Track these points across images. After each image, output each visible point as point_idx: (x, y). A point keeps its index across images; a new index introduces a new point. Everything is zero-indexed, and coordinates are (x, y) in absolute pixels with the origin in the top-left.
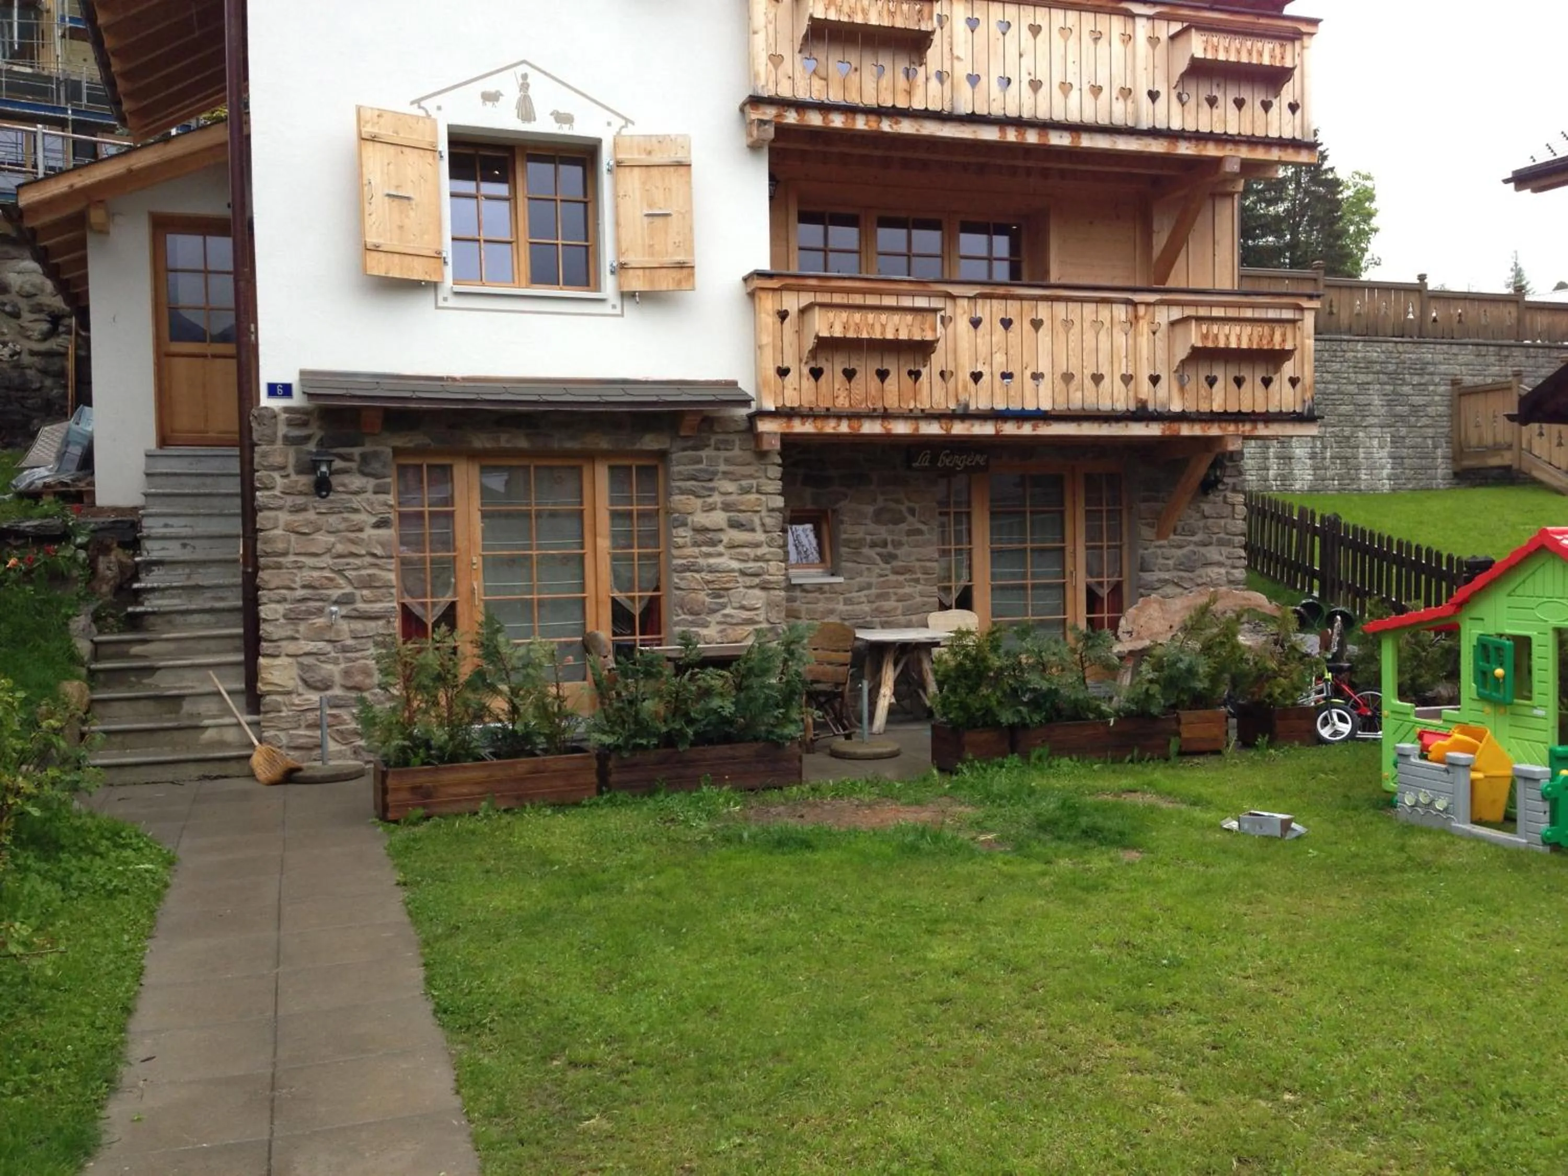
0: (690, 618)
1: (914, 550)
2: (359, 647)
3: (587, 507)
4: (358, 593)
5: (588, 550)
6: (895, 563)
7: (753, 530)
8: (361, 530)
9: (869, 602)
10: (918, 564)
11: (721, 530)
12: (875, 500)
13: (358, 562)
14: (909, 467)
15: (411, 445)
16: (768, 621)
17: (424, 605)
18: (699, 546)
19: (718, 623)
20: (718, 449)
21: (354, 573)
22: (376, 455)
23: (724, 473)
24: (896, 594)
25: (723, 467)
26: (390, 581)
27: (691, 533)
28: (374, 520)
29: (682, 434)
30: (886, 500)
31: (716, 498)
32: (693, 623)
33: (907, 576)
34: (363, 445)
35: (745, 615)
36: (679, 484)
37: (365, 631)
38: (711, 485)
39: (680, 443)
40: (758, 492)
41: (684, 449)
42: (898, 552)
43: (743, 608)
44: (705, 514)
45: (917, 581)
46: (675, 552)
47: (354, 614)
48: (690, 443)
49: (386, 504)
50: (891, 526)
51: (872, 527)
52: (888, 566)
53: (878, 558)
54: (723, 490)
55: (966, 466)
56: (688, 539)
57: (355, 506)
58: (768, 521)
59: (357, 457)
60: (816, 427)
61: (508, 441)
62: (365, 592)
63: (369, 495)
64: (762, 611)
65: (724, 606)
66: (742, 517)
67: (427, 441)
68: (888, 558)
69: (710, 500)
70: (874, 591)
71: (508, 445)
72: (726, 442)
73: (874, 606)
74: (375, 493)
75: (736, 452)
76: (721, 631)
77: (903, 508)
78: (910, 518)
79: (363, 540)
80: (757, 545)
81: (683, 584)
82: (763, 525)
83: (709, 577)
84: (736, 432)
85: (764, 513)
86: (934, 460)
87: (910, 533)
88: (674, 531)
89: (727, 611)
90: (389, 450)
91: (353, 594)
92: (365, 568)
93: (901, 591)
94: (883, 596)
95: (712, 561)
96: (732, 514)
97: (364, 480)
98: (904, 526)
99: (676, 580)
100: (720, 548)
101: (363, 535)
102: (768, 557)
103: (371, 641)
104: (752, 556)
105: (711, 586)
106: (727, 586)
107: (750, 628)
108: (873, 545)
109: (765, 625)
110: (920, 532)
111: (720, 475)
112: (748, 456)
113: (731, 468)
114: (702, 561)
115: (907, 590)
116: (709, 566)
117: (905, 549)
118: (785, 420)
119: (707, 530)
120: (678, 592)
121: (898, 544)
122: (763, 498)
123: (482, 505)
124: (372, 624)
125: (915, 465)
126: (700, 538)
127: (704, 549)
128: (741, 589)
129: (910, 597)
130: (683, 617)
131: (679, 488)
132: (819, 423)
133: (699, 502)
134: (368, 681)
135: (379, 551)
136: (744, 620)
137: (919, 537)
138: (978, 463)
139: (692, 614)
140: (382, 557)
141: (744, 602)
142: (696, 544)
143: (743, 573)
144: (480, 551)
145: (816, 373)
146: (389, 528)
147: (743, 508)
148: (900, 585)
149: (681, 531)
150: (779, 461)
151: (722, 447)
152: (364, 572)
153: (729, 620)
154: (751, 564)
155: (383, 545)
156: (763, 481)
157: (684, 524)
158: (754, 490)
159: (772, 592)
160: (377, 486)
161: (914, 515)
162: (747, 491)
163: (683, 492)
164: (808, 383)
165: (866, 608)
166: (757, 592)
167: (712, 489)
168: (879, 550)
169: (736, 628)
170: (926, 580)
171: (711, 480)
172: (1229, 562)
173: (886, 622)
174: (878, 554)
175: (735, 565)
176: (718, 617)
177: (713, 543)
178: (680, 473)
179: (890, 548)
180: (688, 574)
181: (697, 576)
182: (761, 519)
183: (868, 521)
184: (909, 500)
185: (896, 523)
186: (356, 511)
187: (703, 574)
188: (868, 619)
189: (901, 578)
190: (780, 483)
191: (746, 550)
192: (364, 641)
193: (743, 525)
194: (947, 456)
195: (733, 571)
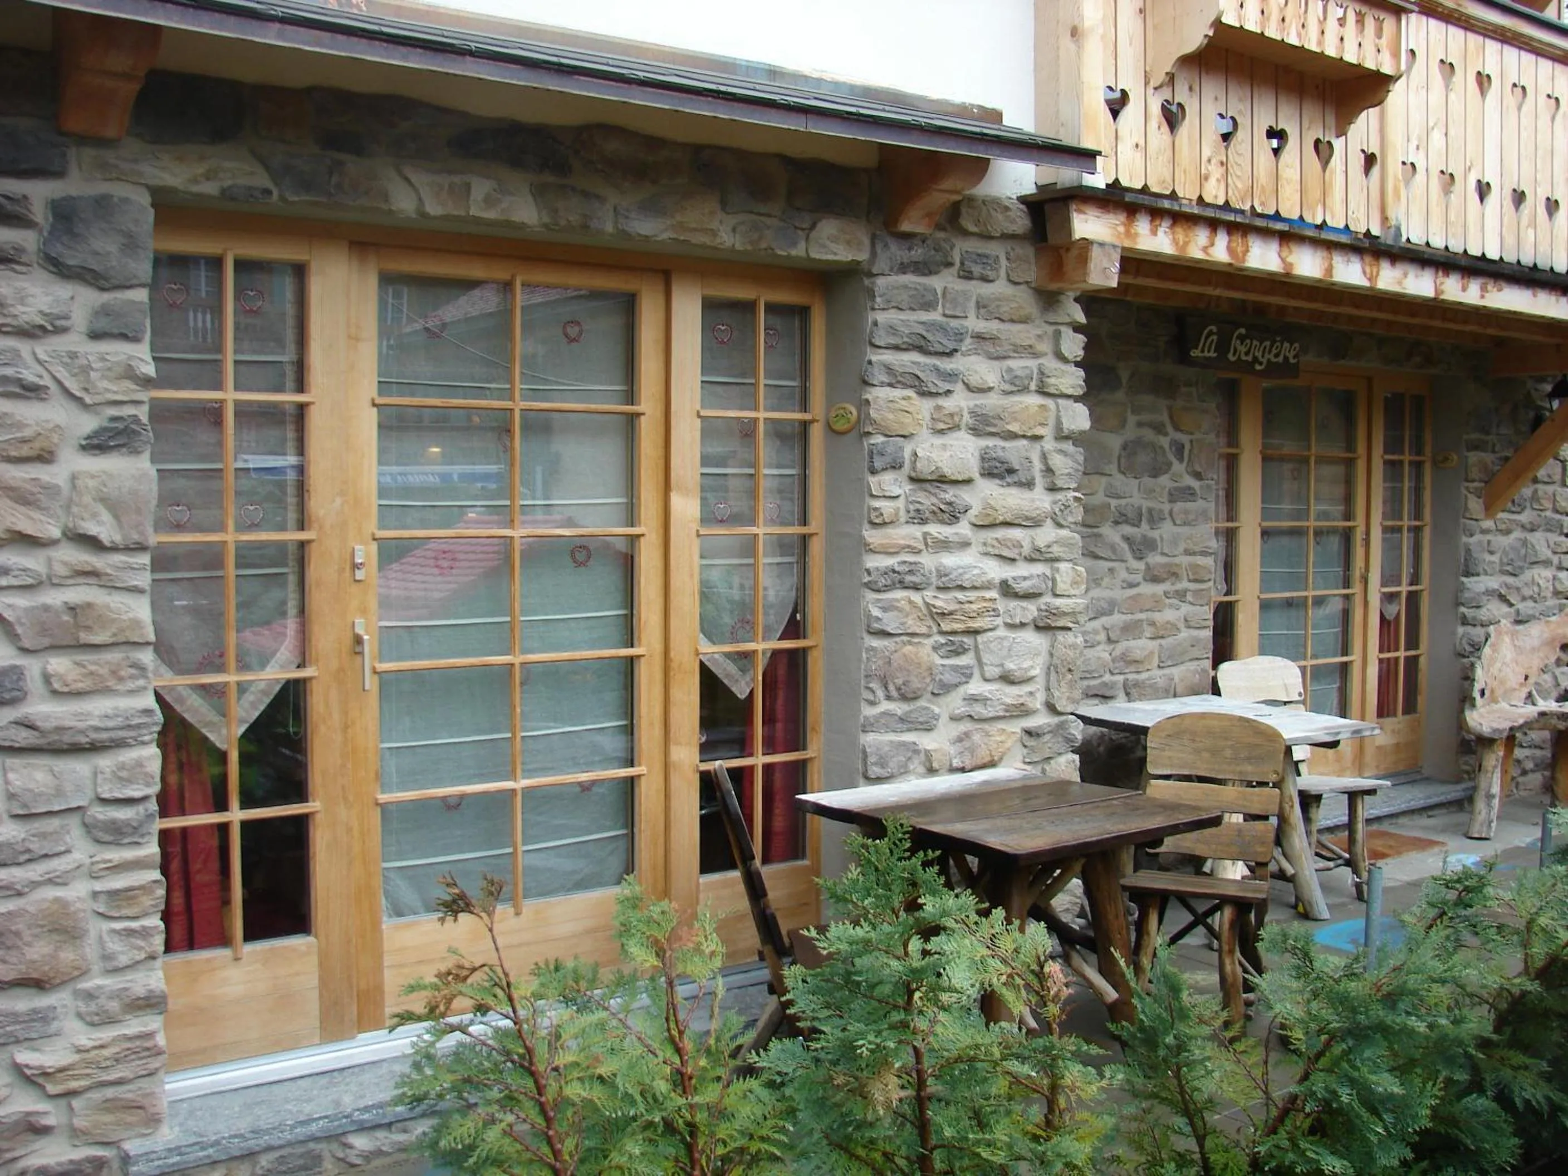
0: (898, 708)
1: (1185, 530)
2: (37, 846)
3: (648, 404)
4: (33, 667)
5: (648, 527)
6: (1155, 559)
7: (1029, 485)
8: (45, 457)
9: (1109, 640)
10: (1185, 560)
11: (968, 481)
12: (1123, 424)
13: (33, 562)
14: (1184, 358)
15: (210, 188)
16: (1052, 708)
17: (214, 693)
18: (923, 521)
19: (954, 719)
20: (967, 276)
21: (22, 601)
22: (103, 205)
23: (979, 337)
24: (1152, 624)
25: (974, 323)
26: (136, 624)
27: (908, 487)
28: (88, 424)
29: (906, 227)
30: (1140, 424)
31: (959, 401)
32: (907, 723)
33: (1166, 586)
34: (59, 174)
35: (1011, 694)
36: (888, 357)
37: (59, 792)
38: (947, 365)
39: (897, 251)
40: (1042, 392)
41: (903, 268)
42: (1155, 534)
43: (1007, 679)
44: (938, 441)
45: (1181, 595)
46: (873, 537)
47: (23, 737)
48: (918, 253)
49: (130, 374)
50: (1147, 481)
51: (1119, 480)
52: (1141, 565)
53: (1125, 546)
54: (974, 381)
55: (1269, 360)
56: (901, 503)
57: (29, 376)
58: (1057, 461)
59: (39, 213)
60: (1175, 242)
61: (489, 202)
62: (59, 664)
63: (75, 342)
64: (1038, 686)
65: (966, 674)
66: (1013, 451)
67: (262, 180)
68: (1141, 548)
69: (948, 404)
70: (1117, 619)
71: (491, 215)
72: (982, 258)
73: (1120, 648)
74: (95, 336)
75: (1000, 288)
76: (960, 740)
77: (1164, 442)
78: (1178, 467)
79: (51, 490)
80: (1035, 523)
81: (890, 622)
82: (1049, 471)
83: (943, 602)
84: (1006, 237)
85: (1049, 444)
86: (1223, 347)
87: (1175, 496)
88: (873, 480)
89: (975, 687)
90: (145, 199)
91: (17, 672)
92: (52, 582)
93: (1157, 616)
94: (1131, 629)
95: (950, 560)
96: (990, 442)
97: (64, 290)
98: (1164, 481)
99: (876, 612)
100: (963, 529)
101: (55, 474)
102: (1056, 550)
103: (74, 822)
104: (1026, 550)
105: (946, 626)
106: (976, 625)
107: (1016, 727)
108: (1121, 519)
109: (1041, 720)
110: (1189, 494)
111: (968, 343)
112: (1023, 300)
113: (992, 327)
114: (928, 561)
115: (1169, 615)
116: (942, 573)
117: (1166, 530)
118: (1122, 217)
119: (942, 480)
120: (876, 643)
121: (1154, 519)
122: (1050, 403)
123: (384, 387)
124: (79, 767)
125: (1195, 353)
126: (927, 501)
127: (934, 529)
128: (1002, 632)
129: (1173, 628)
130: (886, 706)
131: (889, 369)
132: (1180, 233)
133: (925, 407)
134: (68, 956)
135: (104, 529)
136: (1008, 708)
137: (1190, 505)
138: (1286, 358)
139: (904, 698)
140: (114, 549)
141: (1010, 665)
142: (919, 518)
143: (1007, 590)
144: (371, 526)
145: (1172, 117)
146: (136, 452)
147: (1014, 427)
148: (1157, 605)
149: (890, 482)
150: (1081, 318)
151: (977, 270)
152: (55, 598)
153: (978, 710)
154: (1023, 569)
155: (115, 507)
156: (1051, 363)
157: (896, 466)
158: (1033, 386)
159: (1061, 636)
160: (104, 311)
161: (1181, 459)
162: (1017, 386)
163: (896, 379)
164: (1159, 135)
165: (1102, 653)
166: (1031, 638)
167: (951, 376)
168: (1128, 530)
169: (994, 728)
170: (1197, 593)
171: (951, 354)
172: (1555, 559)
173: (1136, 684)
174: (1127, 539)
175: (995, 571)
176: (954, 702)
177: (951, 515)
178: (892, 330)
179: (1145, 526)
180: (899, 594)
181: (916, 597)
182: (1044, 457)
183: (1113, 468)
184: (1177, 428)
185: (1156, 473)
186: (31, 391)
187: (929, 594)
188: (1107, 678)
189: (1159, 589)
190: (1081, 373)
191: (1016, 533)
192: (55, 823)
193: (1011, 471)
194: (1242, 338)
195: (987, 586)
